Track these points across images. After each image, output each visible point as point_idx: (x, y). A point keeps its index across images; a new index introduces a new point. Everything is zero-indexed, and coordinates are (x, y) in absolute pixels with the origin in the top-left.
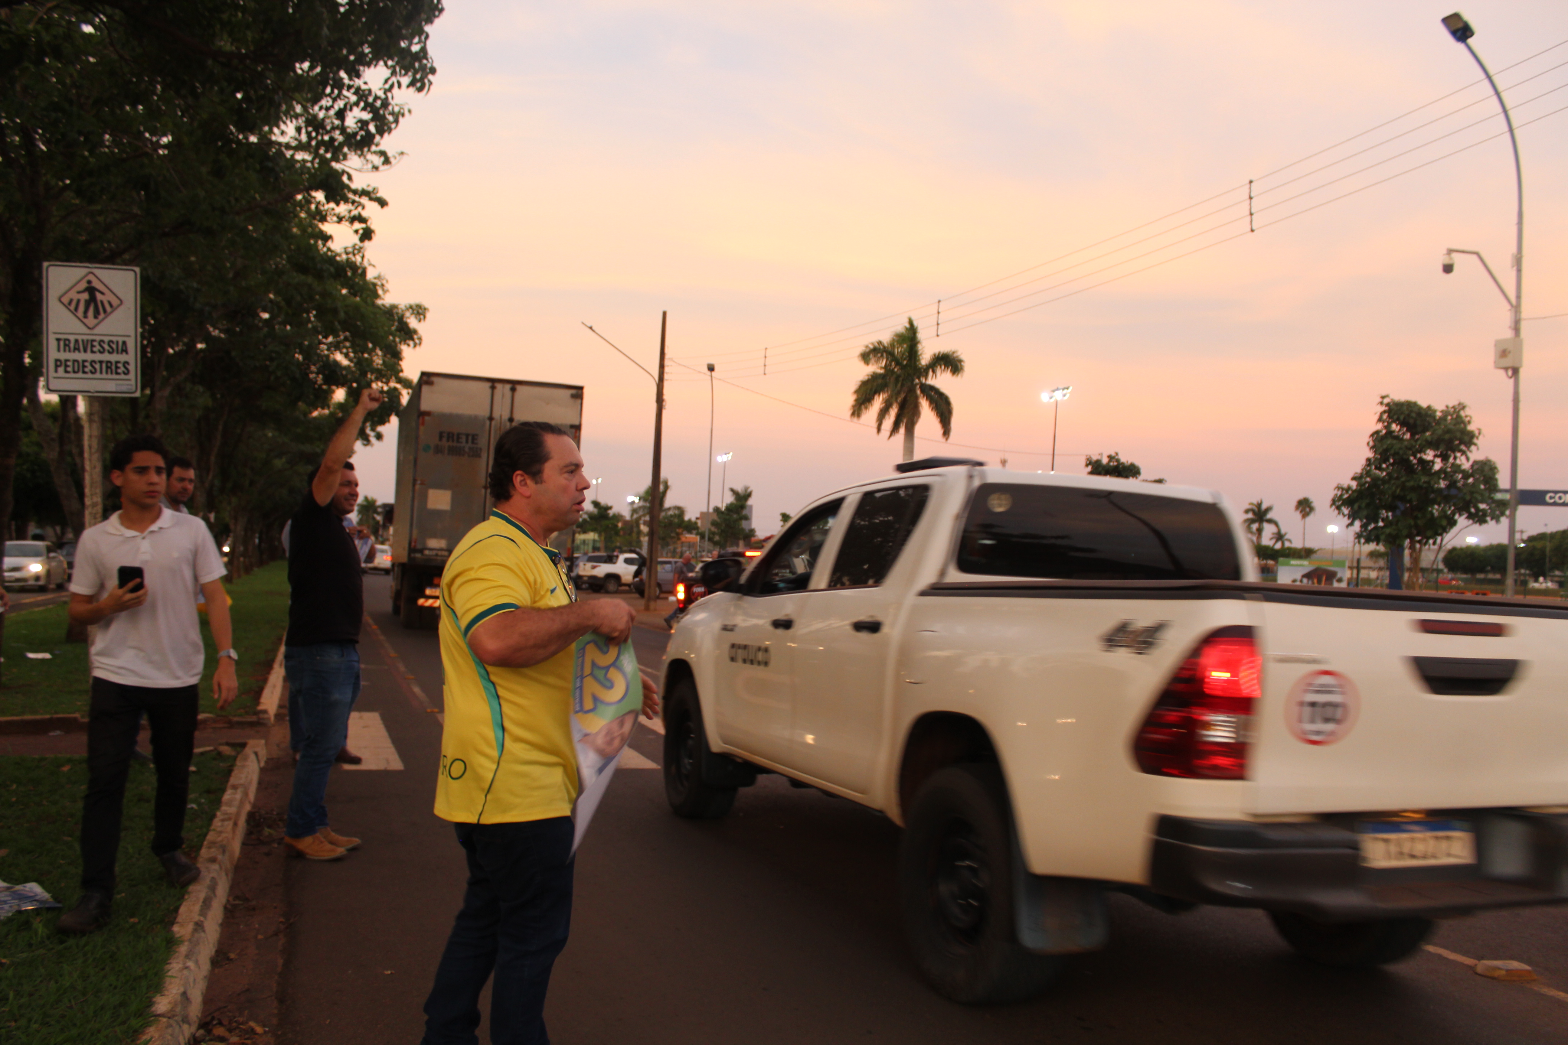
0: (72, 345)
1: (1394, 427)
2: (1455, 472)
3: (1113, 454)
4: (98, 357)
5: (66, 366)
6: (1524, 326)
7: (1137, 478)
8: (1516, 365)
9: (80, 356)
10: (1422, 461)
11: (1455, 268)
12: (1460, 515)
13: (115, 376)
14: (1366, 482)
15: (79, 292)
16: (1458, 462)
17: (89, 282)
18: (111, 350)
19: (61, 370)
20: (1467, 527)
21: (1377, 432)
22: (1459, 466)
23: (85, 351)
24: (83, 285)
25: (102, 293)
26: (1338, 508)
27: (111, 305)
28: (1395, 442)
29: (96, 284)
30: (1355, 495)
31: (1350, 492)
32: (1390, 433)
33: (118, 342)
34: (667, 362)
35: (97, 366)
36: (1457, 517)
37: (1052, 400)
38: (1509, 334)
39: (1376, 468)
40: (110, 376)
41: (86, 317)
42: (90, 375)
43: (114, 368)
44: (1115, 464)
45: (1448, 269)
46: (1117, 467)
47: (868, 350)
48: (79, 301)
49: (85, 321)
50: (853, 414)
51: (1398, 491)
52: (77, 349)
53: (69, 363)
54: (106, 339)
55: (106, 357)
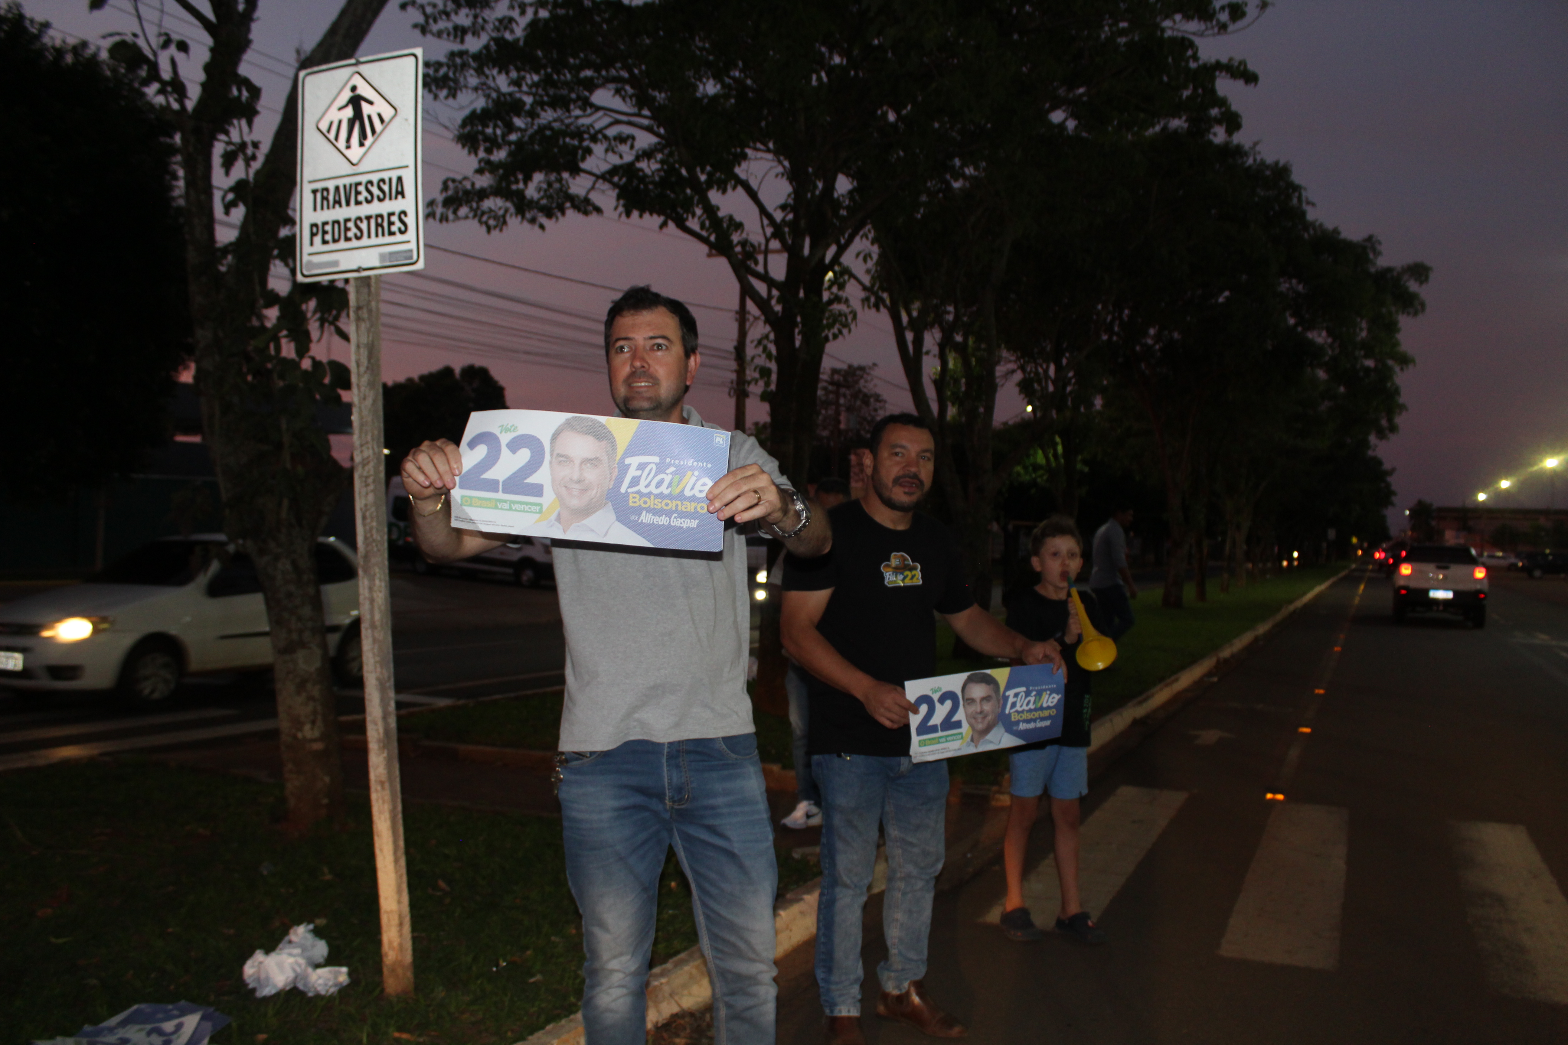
0: (331, 198)
4: (365, 210)
5: (325, 232)
9: (340, 213)
13: (388, 239)
15: (340, 109)
17: (354, 89)
18: (381, 196)
19: (318, 239)
23: (348, 204)
24: (347, 95)
25: (371, 103)
27: (382, 120)
29: (364, 90)
33: (390, 180)
35: (364, 226)
40: (381, 240)
41: (348, 147)
42: (355, 243)
43: (385, 224)
48: (340, 122)
49: (348, 153)
52: (338, 202)
53: (328, 228)
54: (375, 178)
55: (376, 208)
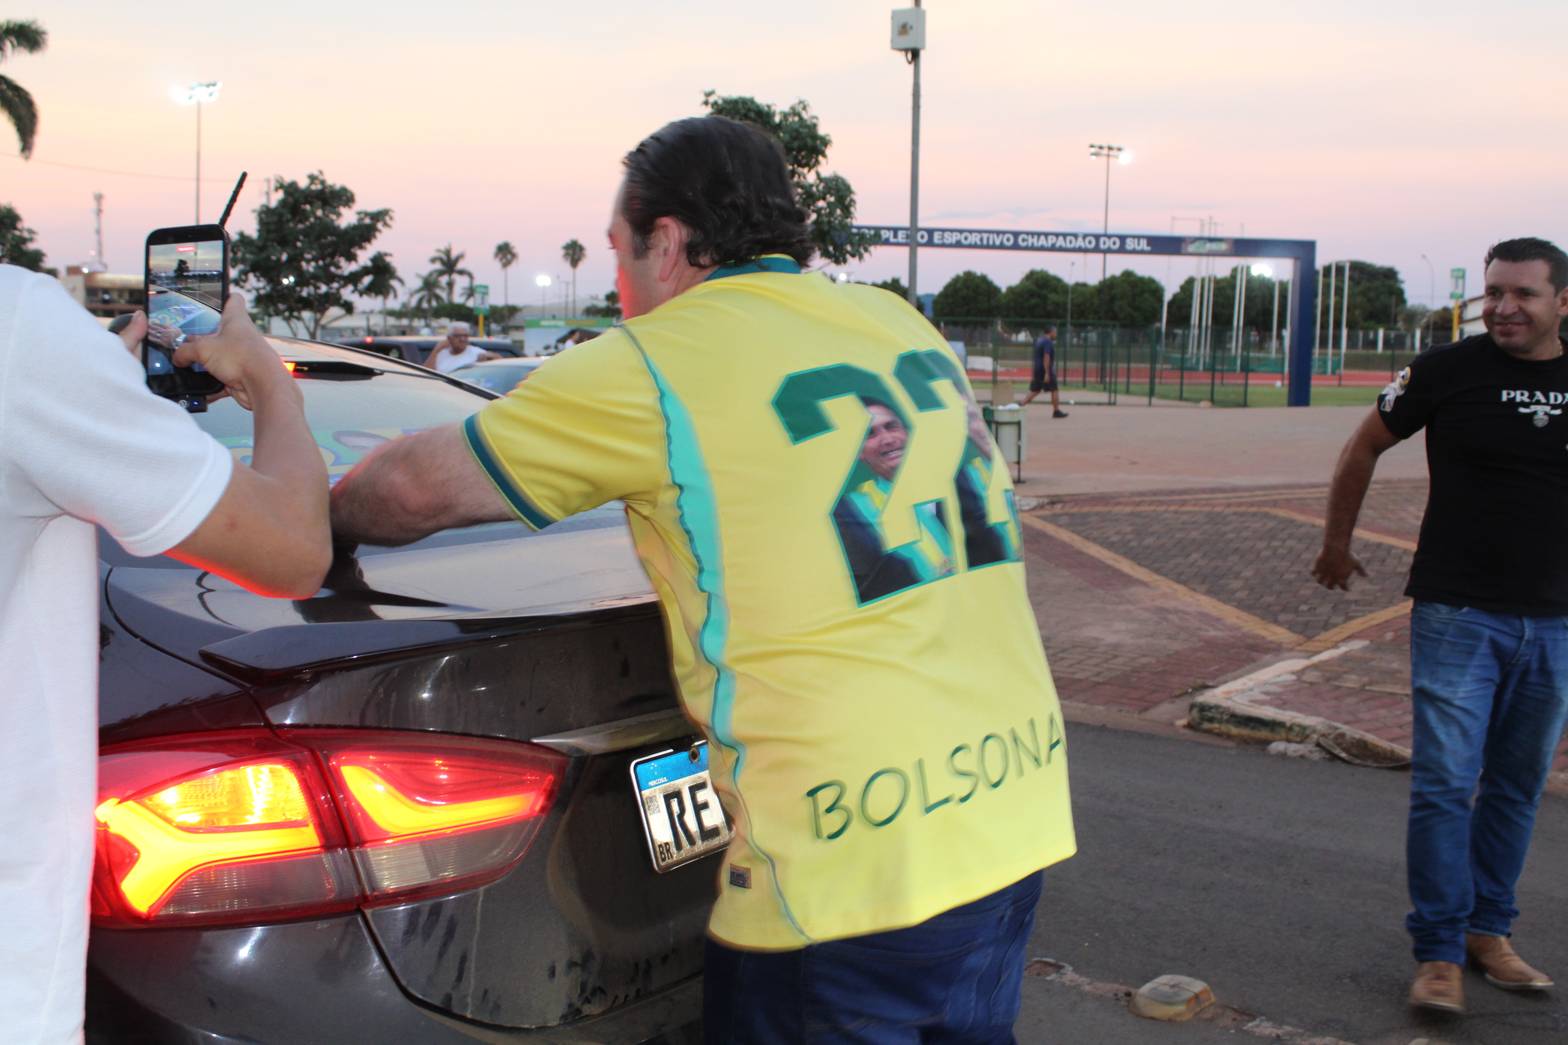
3: (316, 173)
7: (350, 207)
8: (918, 46)
37: (194, 101)
44: (319, 187)
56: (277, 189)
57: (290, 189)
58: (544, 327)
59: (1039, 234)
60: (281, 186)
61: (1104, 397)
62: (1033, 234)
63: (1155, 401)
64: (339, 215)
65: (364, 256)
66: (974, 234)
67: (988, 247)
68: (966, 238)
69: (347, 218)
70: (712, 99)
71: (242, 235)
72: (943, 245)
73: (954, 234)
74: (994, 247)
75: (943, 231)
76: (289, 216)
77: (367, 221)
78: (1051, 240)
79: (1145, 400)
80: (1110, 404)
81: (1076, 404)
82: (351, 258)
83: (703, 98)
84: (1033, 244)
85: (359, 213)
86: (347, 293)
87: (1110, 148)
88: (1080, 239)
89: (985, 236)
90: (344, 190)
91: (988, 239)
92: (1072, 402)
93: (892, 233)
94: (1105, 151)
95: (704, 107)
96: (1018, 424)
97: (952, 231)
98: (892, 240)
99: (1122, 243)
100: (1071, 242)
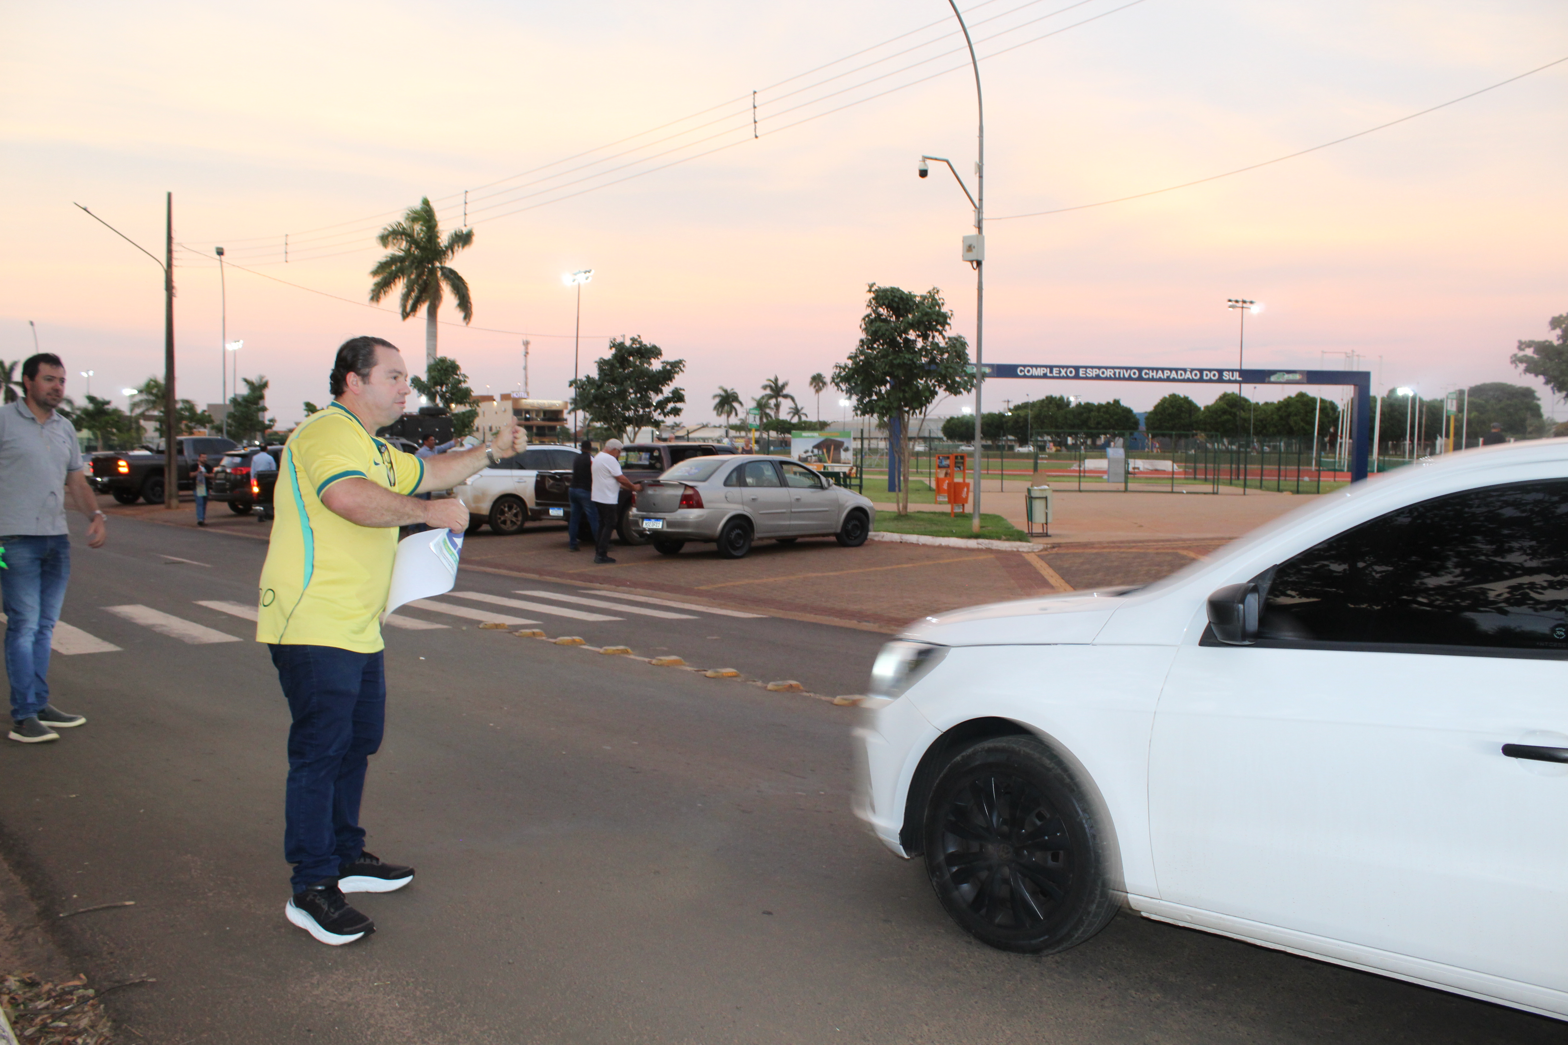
1: (883, 311)
2: (933, 350)
3: (636, 337)
6: (985, 225)
7: (658, 358)
8: (979, 259)
10: (907, 341)
11: (929, 173)
12: (940, 387)
14: (861, 360)
16: (936, 340)
20: (946, 397)
21: (868, 316)
22: (937, 344)
26: (837, 385)
28: (882, 324)
30: (851, 372)
31: (847, 370)
32: (879, 315)
34: (175, 247)
36: (937, 388)
37: (576, 283)
38: (974, 231)
39: (868, 348)
44: (638, 346)
45: (923, 173)
46: (639, 349)
47: (386, 233)
50: (372, 299)
51: (887, 367)
56: (611, 348)
57: (619, 347)
58: (805, 437)
59: (1157, 369)
60: (613, 345)
61: (1208, 488)
62: (1152, 369)
63: (1248, 491)
64: (651, 364)
65: (667, 391)
66: (1109, 370)
67: (1119, 379)
68: (1103, 373)
69: (656, 365)
70: (873, 289)
71: (588, 377)
72: (1087, 378)
73: (1094, 370)
74: (1124, 379)
75: (1086, 367)
76: (618, 365)
77: (668, 367)
78: (1167, 373)
79: (1240, 490)
80: (1214, 493)
81: (1188, 493)
82: (658, 391)
83: (868, 288)
84: (1153, 376)
85: (663, 363)
86: (657, 416)
87: (1244, 302)
88: (1188, 373)
89: (1117, 371)
90: (655, 347)
91: (1119, 373)
92: (1185, 492)
93: (1048, 369)
94: (1240, 304)
95: (869, 293)
96: (1046, 498)
97: (1092, 368)
98: (1049, 374)
99: (1220, 376)
100: (1181, 375)
